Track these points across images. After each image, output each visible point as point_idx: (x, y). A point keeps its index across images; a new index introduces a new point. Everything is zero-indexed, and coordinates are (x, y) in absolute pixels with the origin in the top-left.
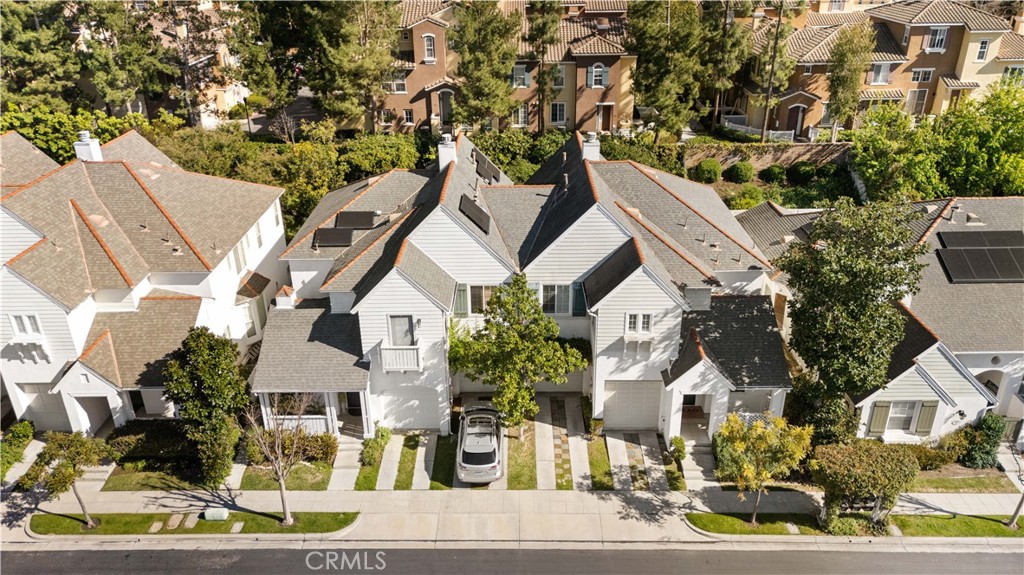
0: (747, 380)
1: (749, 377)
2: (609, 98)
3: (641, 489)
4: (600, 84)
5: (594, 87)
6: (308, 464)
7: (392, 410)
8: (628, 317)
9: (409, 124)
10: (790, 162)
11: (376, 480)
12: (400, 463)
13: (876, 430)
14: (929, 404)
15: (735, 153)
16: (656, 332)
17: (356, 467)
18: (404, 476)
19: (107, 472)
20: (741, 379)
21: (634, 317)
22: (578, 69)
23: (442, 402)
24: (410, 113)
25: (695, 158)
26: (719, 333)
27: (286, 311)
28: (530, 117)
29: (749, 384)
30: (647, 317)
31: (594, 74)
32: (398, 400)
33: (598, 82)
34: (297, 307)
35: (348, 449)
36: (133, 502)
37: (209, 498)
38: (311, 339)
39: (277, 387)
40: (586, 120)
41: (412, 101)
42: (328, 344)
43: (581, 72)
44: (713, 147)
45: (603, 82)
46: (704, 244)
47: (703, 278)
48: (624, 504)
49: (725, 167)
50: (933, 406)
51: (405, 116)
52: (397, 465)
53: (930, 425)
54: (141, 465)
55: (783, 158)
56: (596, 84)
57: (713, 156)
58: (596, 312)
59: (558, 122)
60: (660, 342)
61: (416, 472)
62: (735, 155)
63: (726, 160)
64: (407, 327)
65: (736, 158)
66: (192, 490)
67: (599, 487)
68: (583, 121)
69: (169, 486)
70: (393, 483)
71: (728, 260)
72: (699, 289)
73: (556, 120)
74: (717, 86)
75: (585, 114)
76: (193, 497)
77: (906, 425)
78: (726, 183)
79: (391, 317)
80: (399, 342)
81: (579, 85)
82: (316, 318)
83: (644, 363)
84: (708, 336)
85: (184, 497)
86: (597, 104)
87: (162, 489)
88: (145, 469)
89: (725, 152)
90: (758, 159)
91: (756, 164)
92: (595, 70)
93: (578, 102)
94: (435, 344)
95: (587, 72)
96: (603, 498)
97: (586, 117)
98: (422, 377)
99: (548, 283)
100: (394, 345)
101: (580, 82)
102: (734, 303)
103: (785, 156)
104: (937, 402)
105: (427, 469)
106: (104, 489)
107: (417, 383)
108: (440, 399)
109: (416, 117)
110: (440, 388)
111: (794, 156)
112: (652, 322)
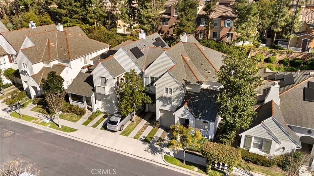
0: (200, 117)
1: (201, 116)
2: (232, 31)
3: (158, 144)
4: (229, 26)
5: (227, 27)
6: (76, 115)
7: (103, 106)
8: (165, 89)
9: (168, 35)
10: (293, 58)
11: (89, 123)
12: (98, 121)
13: (247, 146)
14: (268, 141)
15: (271, 52)
16: (174, 95)
17: (87, 119)
18: (96, 124)
19: (33, 106)
20: (198, 116)
21: (167, 89)
22: (222, 21)
23: (114, 106)
24: (168, 31)
25: (255, 53)
26: (198, 100)
27: (83, 73)
28: (205, 35)
29: (200, 118)
30: (171, 89)
31: (227, 23)
32: (104, 103)
33: (228, 25)
34: (86, 72)
35: (88, 113)
36: (34, 114)
37: (49, 117)
38: (85, 81)
39: (71, 92)
40: (223, 38)
41: (169, 28)
42: (88, 83)
43: (223, 22)
44: (262, 50)
45: (230, 26)
46: (207, 71)
47: (197, 81)
48: (149, 147)
49: (266, 57)
50: (270, 142)
51: (167, 32)
52: (97, 121)
53: (269, 149)
54: (41, 106)
55: (290, 56)
56: (227, 26)
57: (262, 53)
58: (155, 85)
59: (215, 38)
60: (175, 99)
61: (100, 124)
62: (270, 54)
63: (267, 55)
64: (105, 81)
65: (271, 55)
66: (47, 115)
67: (145, 141)
68: (222, 38)
69: (43, 113)
70: (93, 125)
71: (212, 77)
72: (194, 84)
73: (214, 37)
74: (275, 30)
75: (223, 36)
76: (46, 116)
77: (260, 147)
78: (264, 63)
79: (101, 77)
80: (103, 85)
81: (222, 26)
82: (89, 76)
83: (170, 105)
84: (194, 101)
85: (44, 116)
86: (227, 33)
87: (41, 113)
88: (42, 108)
89: (266, 52)
90: (280, 56)
91: (278, 58)
92: (227, 21)
93: (221, 32)
94: (112, 88)
95: (225, 22)
96: (144, 144)
97: (223, 37)
98: (109, 97)
99: (152, 76)
100: (102, 86)
101: (222, 25)
102: (208, 92)
103: (291, 56)
104: (272, 140)
105: (103, 124)
106: (31, 110)
107: (108, 99)
108: (114, 105)
109: (170, 34)
110: (114, 102)
111: (295, 56)
112: (172, 91)
